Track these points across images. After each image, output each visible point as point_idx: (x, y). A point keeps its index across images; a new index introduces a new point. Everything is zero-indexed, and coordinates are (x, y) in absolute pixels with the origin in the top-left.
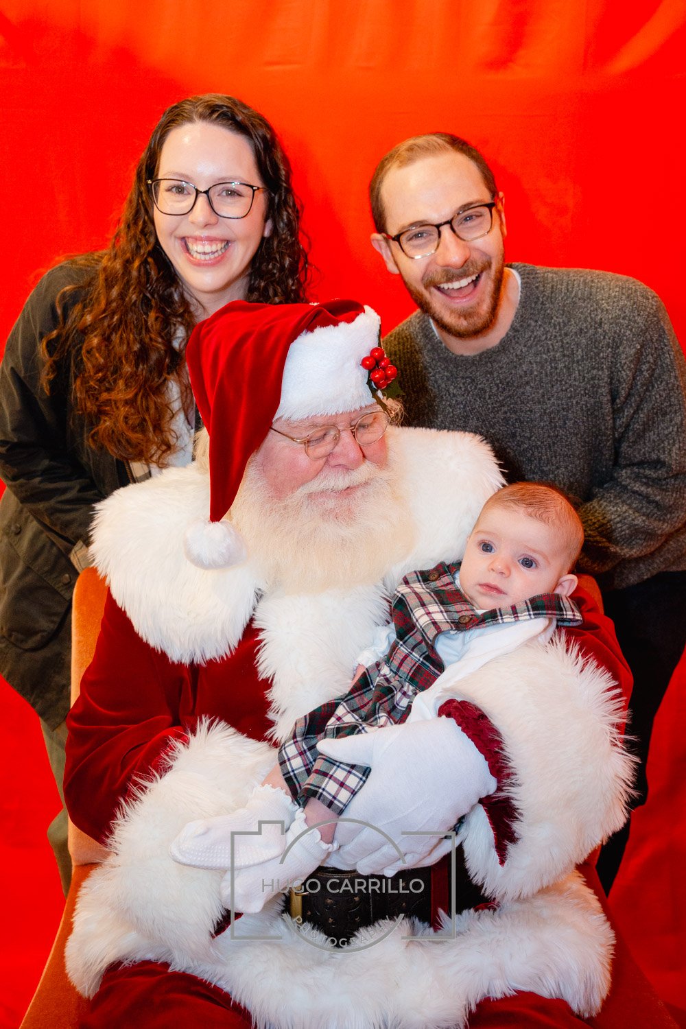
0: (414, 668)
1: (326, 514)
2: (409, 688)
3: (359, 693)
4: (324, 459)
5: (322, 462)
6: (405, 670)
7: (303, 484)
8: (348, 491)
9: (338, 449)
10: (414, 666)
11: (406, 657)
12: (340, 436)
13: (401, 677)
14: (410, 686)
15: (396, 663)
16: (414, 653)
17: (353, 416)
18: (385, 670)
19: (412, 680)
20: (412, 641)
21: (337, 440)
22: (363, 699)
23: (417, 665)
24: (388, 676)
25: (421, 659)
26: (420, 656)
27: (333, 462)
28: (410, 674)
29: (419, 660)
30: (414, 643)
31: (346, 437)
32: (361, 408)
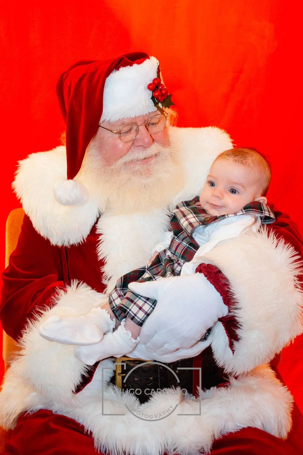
0: (184, 250)
1: (135, 173)
2: (181, 261)
3: (156, 266)
4: (132, 142)
5: (130, 144)
6: (179, 252)
7: (121, 157)
8: (146, 160)
9: (138, 136)
10: (183, 249)
11: (179, 244)
12: (138, 129)
13: (177, 256)
14: (182, 260)
15: (174, 249)
16: (183, 242)
17: (146, 118)
18: (169, 253)
19: (183, 257)
20: (182, 236)
21: (137, 131)
22: (158, 269)
23: (185, 248)
24: (170, 256)
25: (187, 245)
26: (187, 244)
27: (136, 144)
28: (182, 253)
29: (186, 246)
30: (183, 237)
31: (142, 129)
32: (149, 113)
